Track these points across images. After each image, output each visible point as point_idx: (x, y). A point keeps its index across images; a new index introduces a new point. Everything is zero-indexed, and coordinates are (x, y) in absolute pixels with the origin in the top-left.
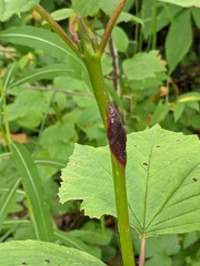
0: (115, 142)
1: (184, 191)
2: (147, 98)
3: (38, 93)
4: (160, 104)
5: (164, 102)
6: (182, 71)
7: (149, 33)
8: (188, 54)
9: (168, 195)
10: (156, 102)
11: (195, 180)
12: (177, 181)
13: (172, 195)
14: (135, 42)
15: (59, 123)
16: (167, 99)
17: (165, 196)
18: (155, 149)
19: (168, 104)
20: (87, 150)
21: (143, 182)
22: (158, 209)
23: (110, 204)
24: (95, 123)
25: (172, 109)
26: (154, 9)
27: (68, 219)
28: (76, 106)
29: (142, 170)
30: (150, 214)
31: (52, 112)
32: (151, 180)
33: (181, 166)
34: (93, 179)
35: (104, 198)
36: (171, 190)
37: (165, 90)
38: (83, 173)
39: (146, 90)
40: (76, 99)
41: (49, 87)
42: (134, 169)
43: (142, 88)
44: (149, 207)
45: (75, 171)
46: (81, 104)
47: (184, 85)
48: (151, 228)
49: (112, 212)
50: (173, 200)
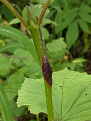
0: (46, 73)
1: (81, 100)
2: (58, 61)
3: (6, 59)
4: (64, 64)
5: (66, 63)
6: (74, 49)
7: (58, 30)
8: (76, 41)
9: (73, 102)
10: (62, 63)
11: (86, 94)
12: (77, 95)
13: (75, 102)
14: (52, 35)
15: (16, 73)
16: (67, 62)
17: (71, 103)
18: (66, 79)
19: (68, 64)
20: (31, 81)
21: (60, 96)
22: (68, 109)
23: (43, 107)
24: (33, 72)
25: (69, 66)
26: (60, 20)
27: (21, 119)
28: (25, 65)
29: (60, 89)
30: (64, 112)
31: (13, 68)
32: (64, 95)
33: (79, 88)
34: (34, 95)
35: (40, 104)
36: (74, 99)
37: (66, 58)
38: (29, 92)
39: (57, 57)
40: (25, 62)
41: (12, 56)
42: (55, 89)
43: (55, 56)
44: (63, 108)
45: (25, 91)
46: (27, 64)
47: (75, 55)
48: (65, 119)
49: (45, 111)
50: (76, 104)
